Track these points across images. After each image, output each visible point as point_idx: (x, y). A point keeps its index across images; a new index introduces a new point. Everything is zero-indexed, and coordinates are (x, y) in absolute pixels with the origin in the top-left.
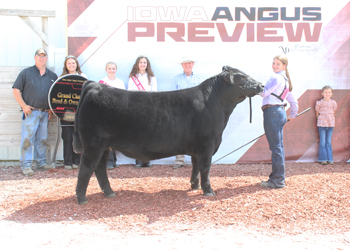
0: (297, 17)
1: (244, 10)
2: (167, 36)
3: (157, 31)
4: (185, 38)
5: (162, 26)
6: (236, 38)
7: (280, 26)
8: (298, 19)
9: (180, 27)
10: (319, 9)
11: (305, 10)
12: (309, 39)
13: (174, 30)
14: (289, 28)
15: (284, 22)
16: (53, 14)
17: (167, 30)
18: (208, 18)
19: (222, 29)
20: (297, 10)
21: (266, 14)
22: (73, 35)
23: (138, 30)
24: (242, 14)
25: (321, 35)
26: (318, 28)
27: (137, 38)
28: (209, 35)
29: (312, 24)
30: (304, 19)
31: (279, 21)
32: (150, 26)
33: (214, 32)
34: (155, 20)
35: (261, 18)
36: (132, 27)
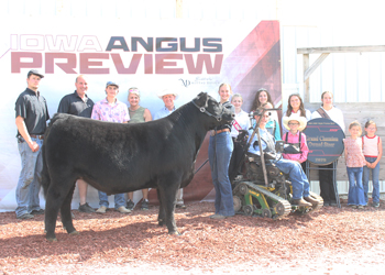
0: (197, 49)
1: (140, 40)
2: (56, 67)
3: (45, 61)
4: (77, 69)
5: (51, 56)
6: (132, 69)
7: (180, 57)
8: (198, 50)
9: (71, 57)
10: (220, 40)
11: (206, 41)
12: (210, 71)
13: (65, 61)
14: (189, 60)
15: (183, 53)
17: (56, 60)
18: (102, 47)
19: (117, 60)
20: (197, 40)
21: (164, 45)
23: (23, 60)
24: (139, 44)
25: (223, 67)
26: (219, 59)
27: (22, 69)
28: (104, 66)
29: (213, 56)
30: (205, 50)
31: (179, 52)
32: (36, 56)
33: (108, 63)
34: (43, 49)
35: (159, 47)
36: (16, 57)
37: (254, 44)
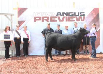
0: (78, 15)
1: (65, 13)
2: (44, 20)
3: (42, 19)
4: (49, 21)
5: (43, 18)
6: (63, 20)
9: (48, 18)
10: (84, 13)
11: (81, 13)
13: (46, 18)
14: (77, 18)
16: (14, 15)
17: (44, 18)
18: (55, 15)
19: (59, 18)
20: (78, 13)
21: (70, 14)
22: (19, 20)
23: (37, 19)
24: (64, 14)
25: (85, 19)
26: (84, 17)
27: (36, 21)
28: (56, 20)
29: (82, 17)
30: (80, 15)
31: (74, 16)
32: (40, 18)
33: (57, 19)
34: (41, 16)
35: (69, 15)
36: (35, 18)
37: (93, 14)
